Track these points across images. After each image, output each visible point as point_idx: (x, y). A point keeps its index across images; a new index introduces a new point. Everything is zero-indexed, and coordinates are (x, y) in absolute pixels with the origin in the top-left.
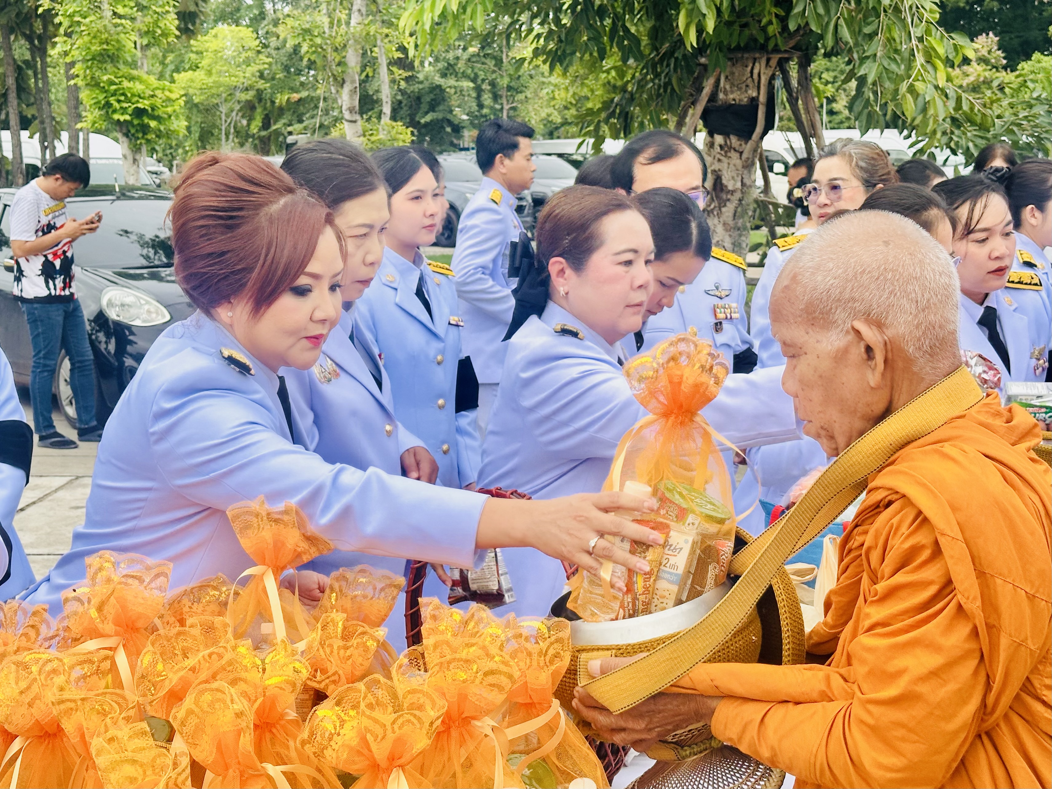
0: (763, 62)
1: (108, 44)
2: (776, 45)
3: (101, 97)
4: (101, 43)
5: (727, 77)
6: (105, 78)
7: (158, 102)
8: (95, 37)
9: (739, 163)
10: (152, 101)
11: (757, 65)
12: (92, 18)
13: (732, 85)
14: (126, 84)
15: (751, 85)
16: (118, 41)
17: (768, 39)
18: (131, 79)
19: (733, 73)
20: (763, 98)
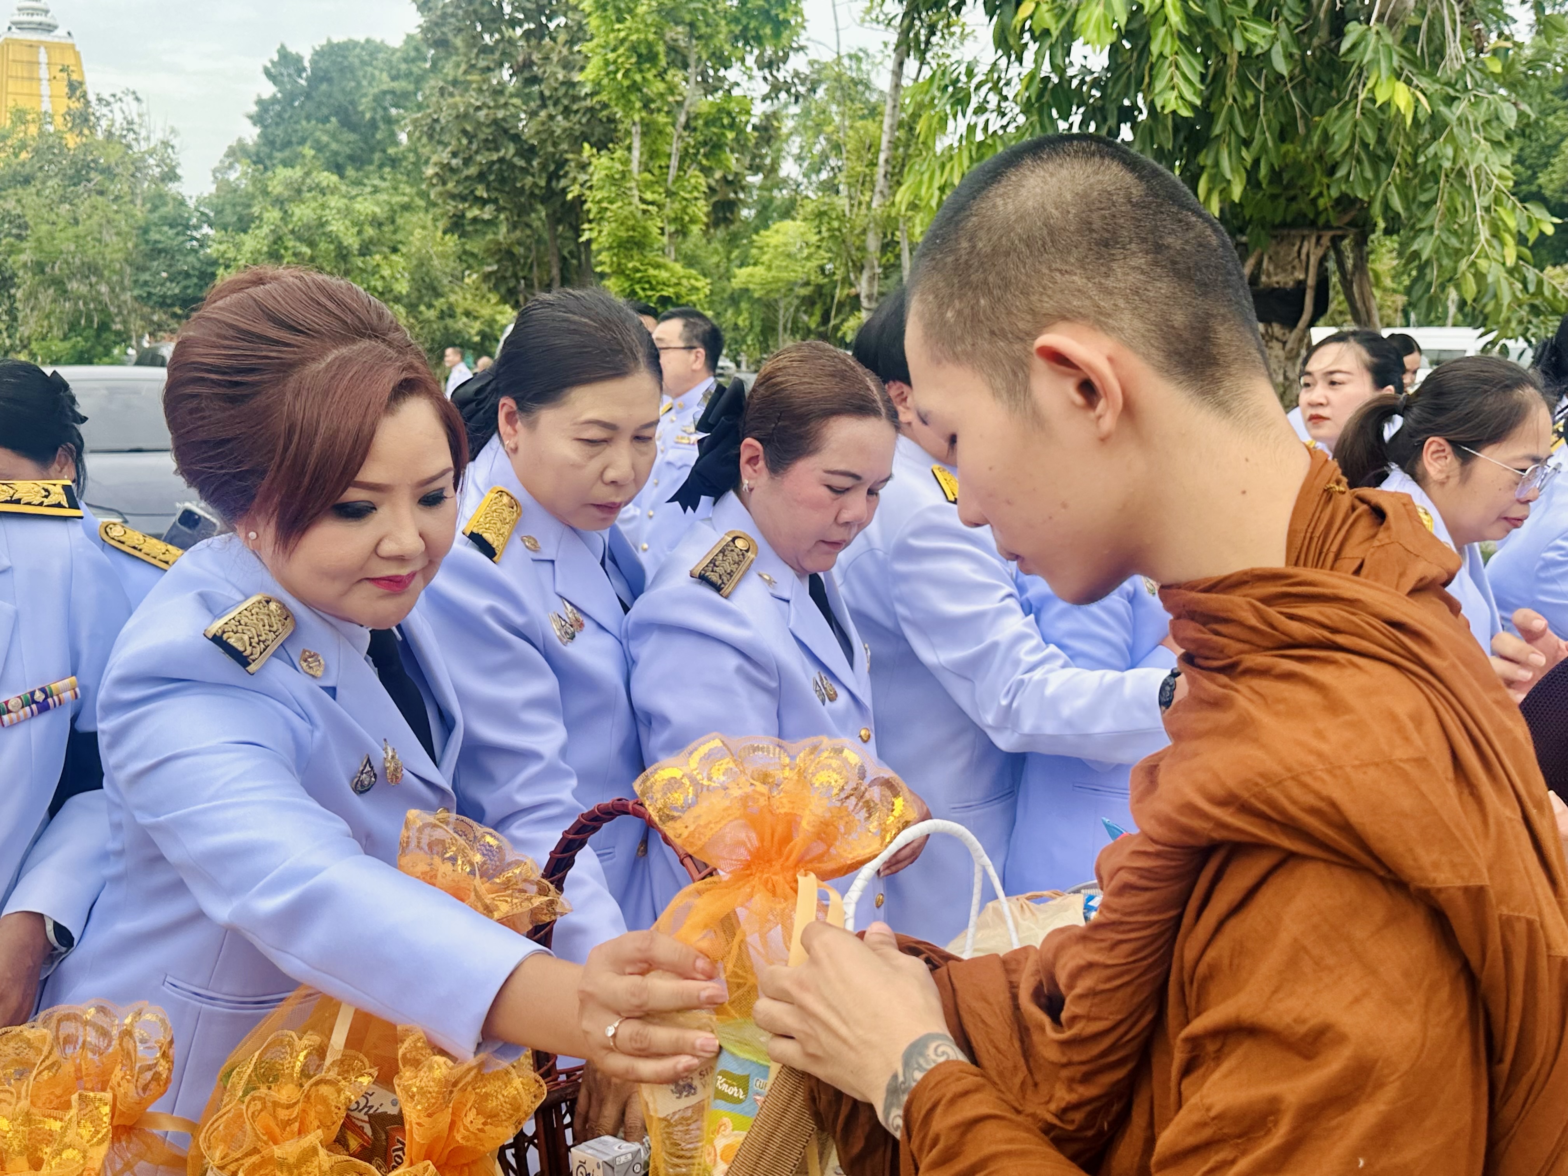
0: (1313, 240)
1: (634, 230)
2: (1328, 221)
3: (626, 285)
4: (628, 230)
5: (1270, 258)
6: (630, 265)
7: (683, 291)
8: (622, 224)
9: (1281, 353)
10: (677, 289)
11: (1306, 244)
12: (620, 204)
13: (1276, 267)
14: (652, 272)
15: (1298, 265)
16: (645, 228)
17: (1318, 214)
18: (658, 266)
19: (1277, 253)
20: (1311, 281)
